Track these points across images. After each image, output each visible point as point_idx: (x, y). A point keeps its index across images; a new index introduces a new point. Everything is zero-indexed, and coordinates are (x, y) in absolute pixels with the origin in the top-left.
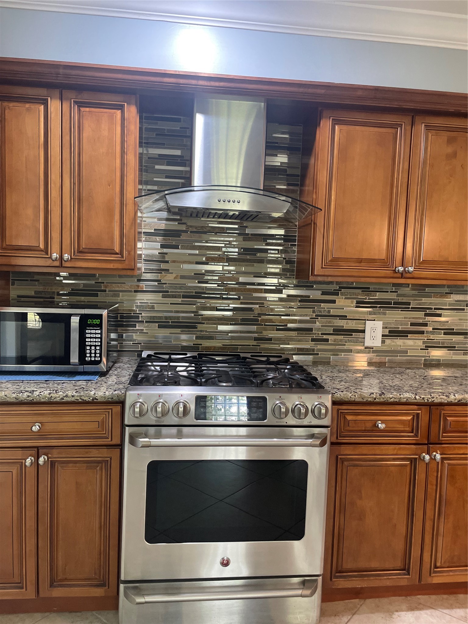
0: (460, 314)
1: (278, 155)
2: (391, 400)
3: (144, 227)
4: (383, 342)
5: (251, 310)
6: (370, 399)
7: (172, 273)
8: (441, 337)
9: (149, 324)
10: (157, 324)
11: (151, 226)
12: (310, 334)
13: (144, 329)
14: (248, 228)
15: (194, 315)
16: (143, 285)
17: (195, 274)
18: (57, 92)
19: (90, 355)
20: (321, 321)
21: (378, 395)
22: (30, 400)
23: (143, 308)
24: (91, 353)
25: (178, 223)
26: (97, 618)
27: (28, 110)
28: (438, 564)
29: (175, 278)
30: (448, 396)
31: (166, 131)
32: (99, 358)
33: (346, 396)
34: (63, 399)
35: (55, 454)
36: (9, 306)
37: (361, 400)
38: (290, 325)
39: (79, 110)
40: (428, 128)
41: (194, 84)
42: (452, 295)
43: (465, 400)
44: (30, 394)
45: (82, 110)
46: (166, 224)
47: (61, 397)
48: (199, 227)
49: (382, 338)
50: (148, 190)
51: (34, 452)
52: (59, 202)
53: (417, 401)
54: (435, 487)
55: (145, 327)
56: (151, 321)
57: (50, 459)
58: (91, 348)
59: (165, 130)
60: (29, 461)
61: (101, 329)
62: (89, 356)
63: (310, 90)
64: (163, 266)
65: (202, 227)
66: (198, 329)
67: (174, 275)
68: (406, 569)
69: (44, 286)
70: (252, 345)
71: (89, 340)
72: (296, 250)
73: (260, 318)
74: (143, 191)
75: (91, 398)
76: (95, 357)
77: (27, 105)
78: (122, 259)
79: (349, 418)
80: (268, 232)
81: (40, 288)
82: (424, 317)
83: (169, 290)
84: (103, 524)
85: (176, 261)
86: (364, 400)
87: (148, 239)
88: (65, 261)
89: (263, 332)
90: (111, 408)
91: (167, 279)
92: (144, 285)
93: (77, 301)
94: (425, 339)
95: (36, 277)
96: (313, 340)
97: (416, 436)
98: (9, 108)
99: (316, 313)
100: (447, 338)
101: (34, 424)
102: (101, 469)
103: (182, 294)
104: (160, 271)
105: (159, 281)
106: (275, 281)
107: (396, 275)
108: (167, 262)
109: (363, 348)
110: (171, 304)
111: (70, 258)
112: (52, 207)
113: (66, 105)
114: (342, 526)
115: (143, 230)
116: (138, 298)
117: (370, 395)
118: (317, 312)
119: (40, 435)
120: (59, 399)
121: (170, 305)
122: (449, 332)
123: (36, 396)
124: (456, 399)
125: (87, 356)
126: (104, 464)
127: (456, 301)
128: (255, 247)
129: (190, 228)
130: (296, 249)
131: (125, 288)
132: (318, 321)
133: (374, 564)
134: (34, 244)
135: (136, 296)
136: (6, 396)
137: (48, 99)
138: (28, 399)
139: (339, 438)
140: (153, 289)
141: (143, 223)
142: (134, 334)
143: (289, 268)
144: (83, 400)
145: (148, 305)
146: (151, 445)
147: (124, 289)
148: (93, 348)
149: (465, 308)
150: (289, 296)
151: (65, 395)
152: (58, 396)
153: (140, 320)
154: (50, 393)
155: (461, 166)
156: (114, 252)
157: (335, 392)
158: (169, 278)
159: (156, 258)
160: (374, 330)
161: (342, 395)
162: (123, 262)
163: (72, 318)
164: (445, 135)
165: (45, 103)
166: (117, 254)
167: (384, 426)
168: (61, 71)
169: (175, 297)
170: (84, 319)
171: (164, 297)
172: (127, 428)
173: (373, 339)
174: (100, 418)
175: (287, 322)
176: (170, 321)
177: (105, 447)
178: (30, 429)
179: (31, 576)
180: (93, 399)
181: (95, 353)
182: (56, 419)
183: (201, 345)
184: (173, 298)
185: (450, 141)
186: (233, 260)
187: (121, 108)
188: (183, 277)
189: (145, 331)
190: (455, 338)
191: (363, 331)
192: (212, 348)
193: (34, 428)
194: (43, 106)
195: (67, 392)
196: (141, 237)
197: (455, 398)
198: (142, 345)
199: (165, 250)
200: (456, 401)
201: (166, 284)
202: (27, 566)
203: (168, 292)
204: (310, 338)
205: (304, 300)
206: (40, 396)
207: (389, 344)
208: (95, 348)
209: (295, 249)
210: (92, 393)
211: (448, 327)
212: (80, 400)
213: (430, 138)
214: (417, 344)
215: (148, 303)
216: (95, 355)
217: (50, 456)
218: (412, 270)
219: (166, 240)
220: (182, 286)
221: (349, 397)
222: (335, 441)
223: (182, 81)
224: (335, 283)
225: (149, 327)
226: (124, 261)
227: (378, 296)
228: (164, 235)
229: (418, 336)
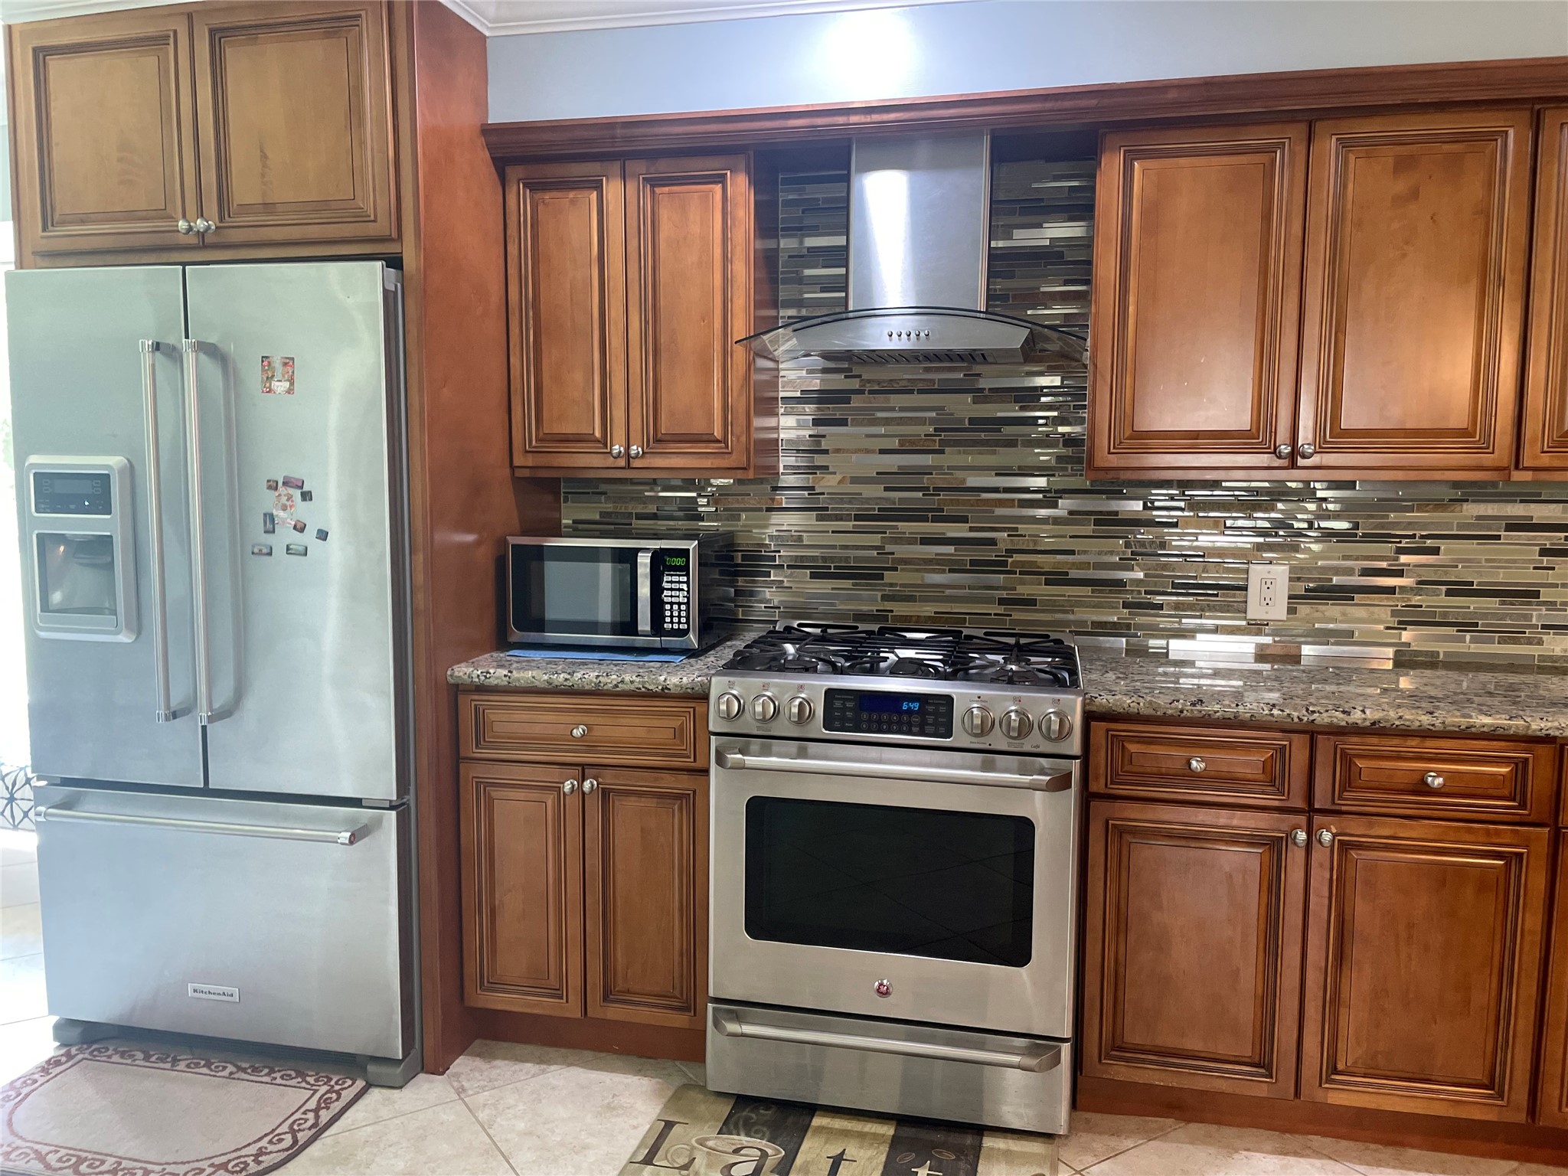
0: (1490, 546)
1: (1045, 225)
2: (1217, 714)
3: (783, 387)
4: (1292, 611)
5: (992, 542)
6: (1170, 712)
7: (835, 473)
8: (1438, 601)
9: (793, 570)
10: (808, 571)
11: (795, 384)
12: (1120, 592)
13: (785, 580)
14: (982, 377)
15: (878, 554)
16: (783, 500)
17: (878, 473)
18: (616, 166)
19: (672, 620)
20: (1144, 564)
21: (1189, 704)
22: (569, 686)
23: (781, 539)
24: (672, 616)
25: (846, 377)
26: (680, 1070)
27: (573, 202)
28: (1340, 1066)
29: (840, 482)
30: (1347, 712)
31: (820, 202)
32: (686, 625)
33: (1119, 704)
34: (618, 687)
35: (610, 778)
36: (560, 536)
37: (1151, 712)
38: (1075, 574)
39: (653, 192)
40: (1345, 144)
41: (841, 123)
42: (1465, 506)
43: (1387, 721)
44: (568, 677)
45: (657, 192)
46: (822, 380)
47: (615, 682)
48: (884, 381)
49: (1288, 603)
50: (789, 317)
51: (577, 772)
52: (623, 356)
53: (1275, 719)
54: (1326, 902)
55: (786, 577)
56: (796, 565)
57: (600, 786)
58: (672, 608)
59: (819, 200)
60: (568, 785)
61: (688, 575)
62: (669, 621)
63: (1067, 104)
64: (819, 460)
65: (891, 380)
66: (886, 581)
67: (839, 477)
68: (1263, 1063)
69: (615, 502)
70: (995, 614)
71: (669, 593)
72: (1085, 417)
73: (1010, 560)
74: (780, 321)
75: (660, 688)
76: (679, 623)
77: (572, 194)
78: (726, 451)
79: (1133, 748)
80: (1026, 382)
81: (609, 507)
82: (1393, 554)
83: (830, 506)
84: (685, 904)
85: (840, 449)
86: (1159, 713)
87: (789, 410)
88: (633, 458)
89: (1018, 587)
90: (693, 706)
91: (826, 484)
92: (783, 497)
93: (668, 530)
94: (1397, 606)
95: (603, 487)
96: (1126, 605)
97: (1280, 792)
98: (543, 202)
99: (1133, 547)
100: (1452, 602)
101: (577, 725)
102: (681, 809)
103: (853, 513)
104: (812, 470)
105: (813, 488)
106: (1041, 482)
108: (826, 452)
109: (1244, 623)
110: (833, 532)
111: (641, 453)
112: (613, 365)
113: (631, 187)
114: (1121, 958)
115: (782, 394)
116: (773, 521)
117: (1171, 704)
118: (1135, 545)
119: (588, 744)
120: (611, 685)
121: (830, 534)
122: (1460, 589)
123: (577, 679)
124: (1365, 719)
125: (667, 621)
126: (684, 801)
127: (1479, 518)
128: (999, 414)
129: (868, 385)
130: (1086, 415)
131: (749, 503)
132: (1137, 564)
133: (1194, 1044)
134: (584, 430)
135: (769, 518)
136: (533, 677)
137: (602, 180)
138: (565, 683)
139: (1109, 786)
140: (802, 504)
141: (780, 380)
142: (767, 590)
143: (1071, 454)
144: (648, 690)
145: (792, 536)
146: (746, 766)
147: (747, 506)
148: (675, 607)
149: (1503, 533)
150: (1071, 512)
151: (620, 679)
152: (609, 681)
153: (777, 563)
154: (598, 676)
155: (1429, 217)
156: (713, 439)
157: (1097, 696)
158: (828, 483)
159: (804, 446)
160: (1269, 585)
161: (1111, 701)
162: (727, 456)
163: (639, 554)
164: (1388, 155)
165: (598, 186)
166: (718, 441)
167: (1202, 766)
168: (619, 132)
169: (841, 520)
170: (658, 557)
171: (819, 518)
172: (713, 738)
173: (1267, 604)
174: (676, 723)
175: (1069, 566)
176: (832, 565)
177: (685, 773)
178: (569, 733)
179: (575, 980)
180: (663, 689)
181: (679, 617)
182: (610, 721)
183: (892, 611)
184: (836, 520)
185: (1402, 166)
186: (952, 443)
187: (721, 179)
188: (855, 480)
189: (786, 584)
190: (1474, 604)
191: (1244, 588)
192: (914, 619)
193: (575, 731)
194: (595, 193)
195: (623, 676)
196: (778, 407)
197: (1363, 716)
198: (782, 610)
199: (822, 430)
200: (1368, 723)
201: (823, 494)
202: (569, 962)
203: (827, 509)
204: (1119, 602)
206: (584, 680)
207: (1307, 615)
208: (679, 608)
209: (1084, 415)
210: (662, 678)
211: (1456, 577)
212: (643, 689)
213: (1351, 166)
214: (1376, 616)
215: (791, 531)
216: (679, 620)
217: (600, 780)
218: (1310, 451)
219: (823, 411)
220: (854, 498)
221: (1126, 706)
222: (1102, 792)
223: (820, 121)
224: (1175, 483)
225: (794, 578)
226: (729, 455)
228: (819, 401)
229: (1381, 600)
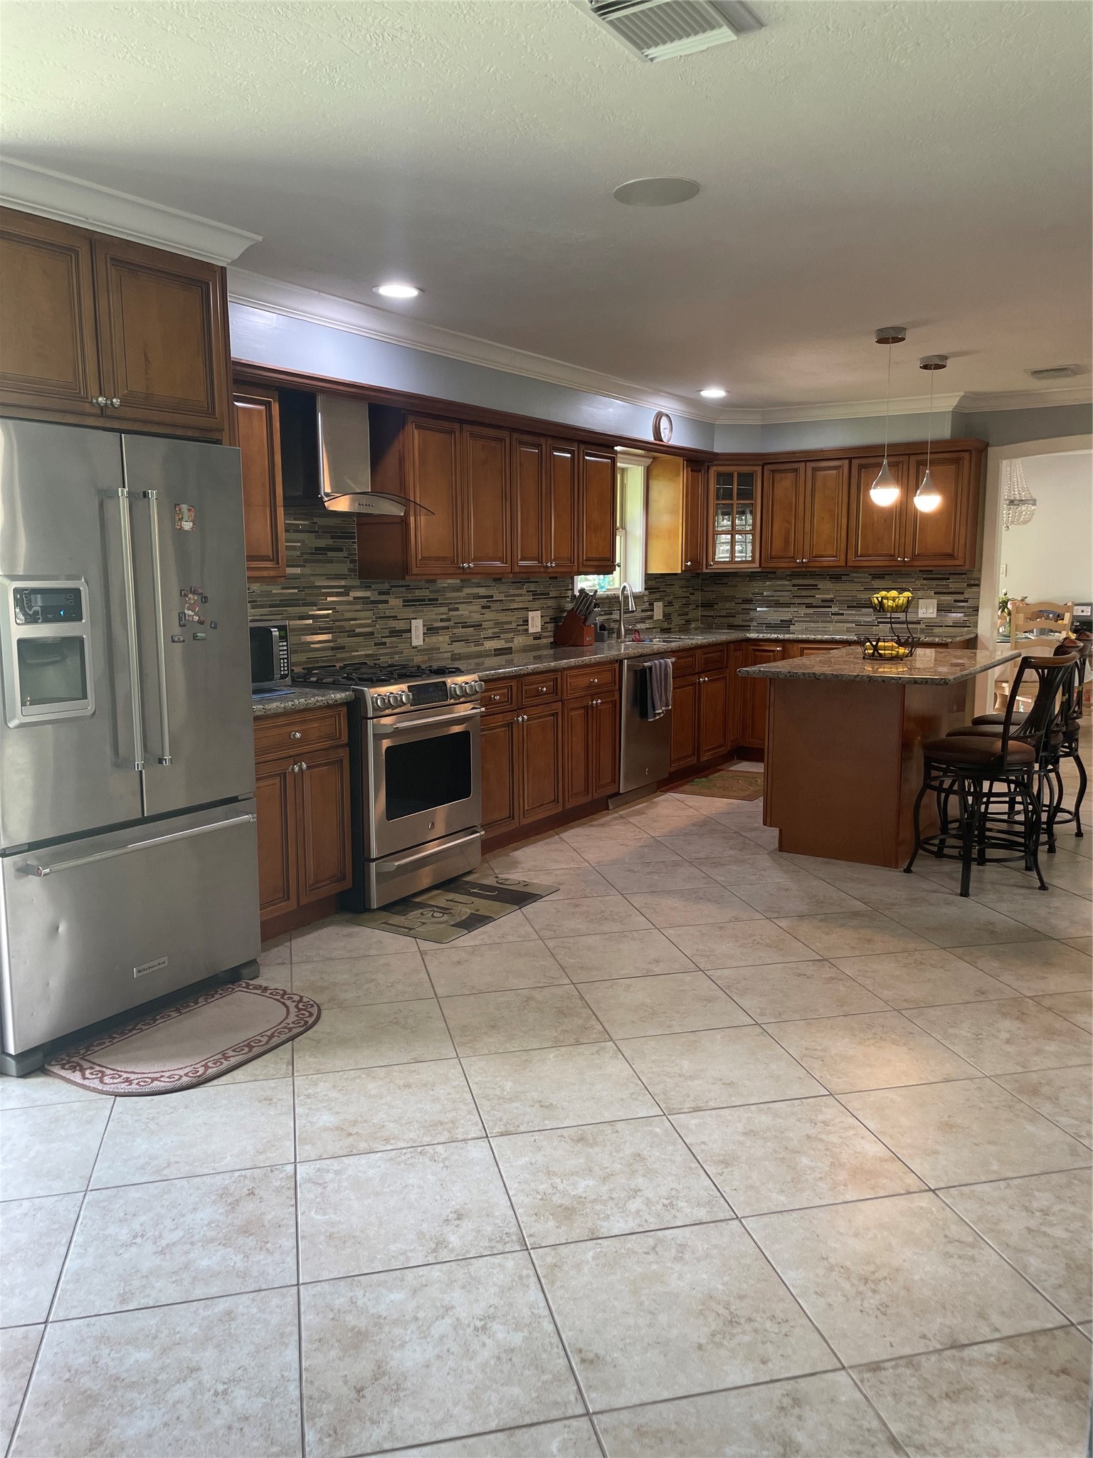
4: (424, 640)
8: (460, 631)
12: (373, 638)
20: (380, 623)
22: (294, 709)
32: (287, 672)
38: (358, 630)
40: (471, 435)
44: (293, 703)
47: (314, 702)
49: (423, 637)
68: (512, 816)
75: (333, 701)
82: (448, 612)
84: (340, 821)
94: (450, 634)
96: (376, 645)
97: (511, 704)
99: (376, 614)
100: (464, 631)
102: (338, 769)
107: (458, 572)
109: (411, 648)
120: (312, 704)
122: (465, 625)
123: (297, 704)
126: (339, 764)
132: (377, 624)
136: (277, 707)
138: (292, 708)
143: (353, 567)
150: (354, 598)
151: (316, 700)
152: (311, 702)
156: (270, 559)
160: (417, 628)
164: (480, 443)
166: (272, 560)
173: (417, 638)
174: (333, 721)
175: (355, 627)
177: (340, 748)
185: (483, 448)
187: (267, 403)
191: (410, 631)
204: (373, 643)
205: (365, 600)
206: (300, 704)
207: (428, 642)
210: (333, 696)
211: (463, 620)
214: (445, 640)
227: (418, 593)
229: (446, 632)
